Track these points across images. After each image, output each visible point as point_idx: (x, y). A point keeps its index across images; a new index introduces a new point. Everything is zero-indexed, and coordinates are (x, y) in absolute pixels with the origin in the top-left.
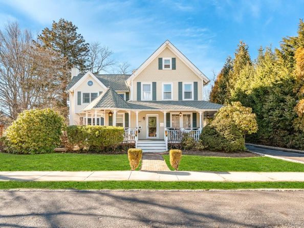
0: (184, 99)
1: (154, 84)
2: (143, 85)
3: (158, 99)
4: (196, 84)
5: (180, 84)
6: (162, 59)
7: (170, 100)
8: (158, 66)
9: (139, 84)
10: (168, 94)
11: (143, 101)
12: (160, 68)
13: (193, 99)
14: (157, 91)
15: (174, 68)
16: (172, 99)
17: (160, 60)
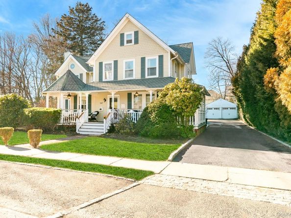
0: (147, 77)
1: (116, 62)
2: (105, 65)
3: (119, 79)
4: (161, 57)
5: (143, 60)
6: (123, 34)
7: (132, 78)
8: (119, 42)
9: (101, 64)
10: (130, 72)
11: (104, 82)
12: (122, 44)
13: (157, 76)
14: (118, 69)
15: (136, 42)
16: (134, 77)
17: (122, 35)
